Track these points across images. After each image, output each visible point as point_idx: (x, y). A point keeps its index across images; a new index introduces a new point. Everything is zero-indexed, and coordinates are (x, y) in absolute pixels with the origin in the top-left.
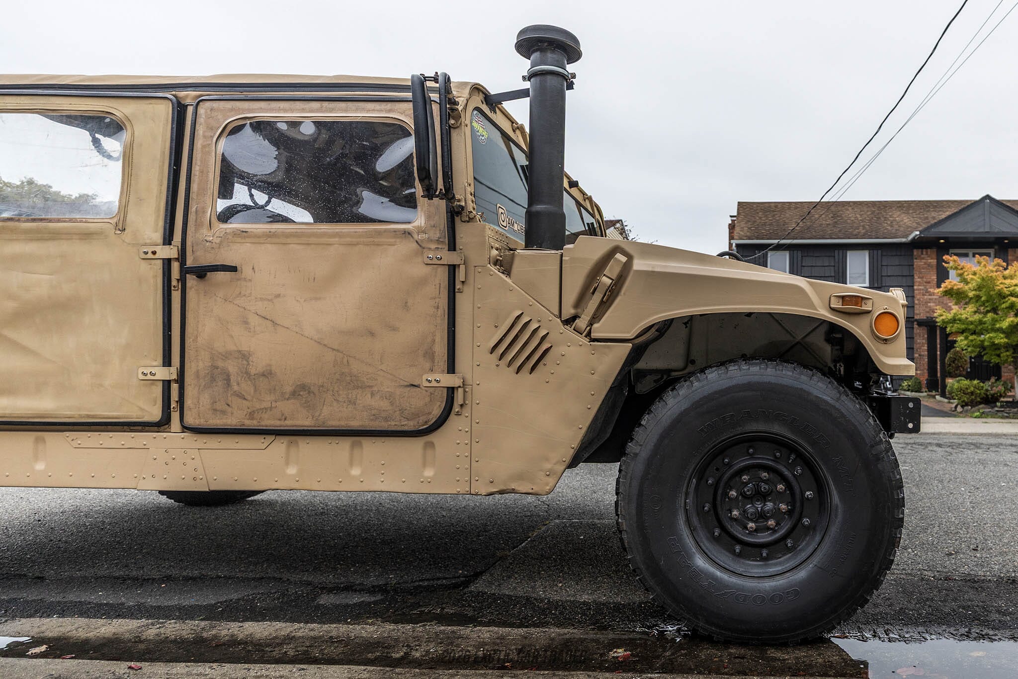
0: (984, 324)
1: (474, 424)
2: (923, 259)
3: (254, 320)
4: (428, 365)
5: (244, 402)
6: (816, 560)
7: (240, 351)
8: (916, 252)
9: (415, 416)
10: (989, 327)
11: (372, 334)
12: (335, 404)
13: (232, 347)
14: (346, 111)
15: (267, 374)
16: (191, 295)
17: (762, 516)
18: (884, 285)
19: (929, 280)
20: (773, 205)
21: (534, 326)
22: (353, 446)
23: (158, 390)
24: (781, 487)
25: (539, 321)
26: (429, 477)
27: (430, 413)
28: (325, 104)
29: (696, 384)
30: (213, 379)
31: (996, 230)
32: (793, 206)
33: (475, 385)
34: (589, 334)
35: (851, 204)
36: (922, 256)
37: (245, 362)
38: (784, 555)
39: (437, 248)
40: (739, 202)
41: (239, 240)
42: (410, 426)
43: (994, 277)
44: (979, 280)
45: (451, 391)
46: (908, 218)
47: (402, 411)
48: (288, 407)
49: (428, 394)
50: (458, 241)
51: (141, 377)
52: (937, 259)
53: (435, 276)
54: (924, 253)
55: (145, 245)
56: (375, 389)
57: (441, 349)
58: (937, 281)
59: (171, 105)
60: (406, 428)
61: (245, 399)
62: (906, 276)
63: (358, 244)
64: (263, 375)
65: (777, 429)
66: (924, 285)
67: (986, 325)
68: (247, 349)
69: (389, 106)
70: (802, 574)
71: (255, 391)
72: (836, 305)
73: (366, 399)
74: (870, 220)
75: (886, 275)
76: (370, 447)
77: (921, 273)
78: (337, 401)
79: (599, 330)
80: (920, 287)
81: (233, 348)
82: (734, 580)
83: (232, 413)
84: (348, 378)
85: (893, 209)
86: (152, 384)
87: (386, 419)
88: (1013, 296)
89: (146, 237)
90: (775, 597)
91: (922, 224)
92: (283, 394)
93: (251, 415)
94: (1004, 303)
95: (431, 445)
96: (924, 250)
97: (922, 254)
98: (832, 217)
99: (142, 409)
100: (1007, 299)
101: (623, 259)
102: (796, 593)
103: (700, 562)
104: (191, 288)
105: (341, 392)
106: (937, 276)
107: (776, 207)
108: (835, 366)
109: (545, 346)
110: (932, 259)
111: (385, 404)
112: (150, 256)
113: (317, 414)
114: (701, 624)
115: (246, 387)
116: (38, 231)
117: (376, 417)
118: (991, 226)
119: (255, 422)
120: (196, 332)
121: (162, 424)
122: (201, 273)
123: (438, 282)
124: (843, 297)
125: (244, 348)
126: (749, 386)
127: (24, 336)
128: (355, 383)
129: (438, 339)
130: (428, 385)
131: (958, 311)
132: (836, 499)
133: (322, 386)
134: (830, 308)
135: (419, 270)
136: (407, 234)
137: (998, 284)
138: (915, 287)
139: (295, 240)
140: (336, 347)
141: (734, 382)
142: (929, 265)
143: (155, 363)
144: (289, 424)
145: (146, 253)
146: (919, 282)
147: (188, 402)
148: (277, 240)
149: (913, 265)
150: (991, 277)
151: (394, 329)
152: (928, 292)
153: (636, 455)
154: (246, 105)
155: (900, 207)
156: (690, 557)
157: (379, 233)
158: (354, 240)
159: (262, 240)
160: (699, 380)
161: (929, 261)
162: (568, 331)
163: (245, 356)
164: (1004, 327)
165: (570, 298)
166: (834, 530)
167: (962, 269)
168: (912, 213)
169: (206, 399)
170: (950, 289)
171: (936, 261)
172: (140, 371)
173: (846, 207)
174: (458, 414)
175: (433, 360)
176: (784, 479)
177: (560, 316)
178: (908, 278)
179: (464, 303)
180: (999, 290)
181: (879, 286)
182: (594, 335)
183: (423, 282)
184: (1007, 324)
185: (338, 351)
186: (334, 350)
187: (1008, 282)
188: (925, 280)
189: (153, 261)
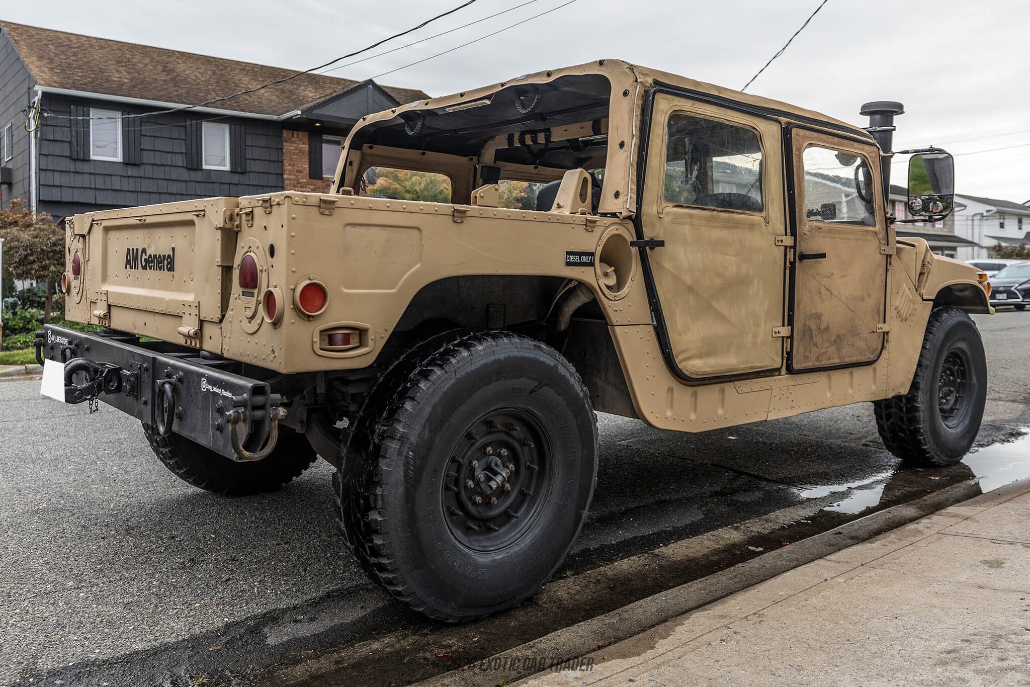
1: (889, 354)
2: (294, 142)
3: (823, 292)
4: (878, 318)
5: (817, 349)
7: (817, 314)
8: (286, 134)
9: (873, 352)
11: (863, 299)
15: (828, 328)
16: (797, 272)
17: (946, 395)
18: (249, 170)
19: (300, 169)
22: (850, 374)
23: (780, 344)
24: (951, 378)
25: (909, 289)
27: (877, 349)
30: (804, 334)
33: (891, 332)
34: (923, 298)
36: (293, 139)
37: (819, 321)
39: (883, 243)
42: (871, 358)
45: (884, 334)
47: (869, 349)
48: (832, 351)
49: (878, 337)
51: (774, 335)
52: (309, 145)
53: (882, 261)
54: (295, 136)
55: (778, 235)
56: (861, 335)
57: (882, 307)
58: (310, 171)
59: (780, 127)
62: (274, 161)
63: (860, 239)
66: (295, 175)
68: (820, 311)
71: (822, 340)
73: (858, 342)
75: (250, 157)
76: (856, 373)
77: (292, 160)
78: (848, 345)
79: (925, 293)
80: (291, 177)
81: (814, 311)
84: (853, 329)
86: (777, 340)
87: (864, 355)
89: (778, 228)
92: (831, 342)
95: (876, 369)
96: (295, 132)
97: (293, 136)
99: (773, 360)
104: (797, 267)
105: (850, 338)
106: (309, 166)
110: (303, 144)
111: (864, 346)
112: (779, 243)
113: (841, 354)
115: (819, 339)
120: (799, 301)
121: (779, 370)
122: (803, 257)
123: (883, 266)
126: (960, 324)
128: (856, 332)
129: (882, 301)
130: (877, 331)
133: (845, 335)
135: (878, 258)
136: (875, 233)
138: (285, 176)
142: (301, 151)
143: (779, 325)
144: (831, 362)
146: (290, 171)
147: (794, 351)
149: (282, 149)
151: (869, 295)
152: (299, 183)
154: (810, 134)
157: (867, 232)
158: (858, 236)
161: (300, 146)
162: (918, 296)
163: (819, 317)
166: (974, 397)
169: (801, 348)
171: (308, 146)
172: (773, 331)
174: (885, 349)
175: (880, 314)
176: (952, 373)
177: (915, 287)
178: (276, 163)
181: (243, 171)
183: (879, 265)
186: (851, 310)
188: (296, 168)
189: (780, 248)
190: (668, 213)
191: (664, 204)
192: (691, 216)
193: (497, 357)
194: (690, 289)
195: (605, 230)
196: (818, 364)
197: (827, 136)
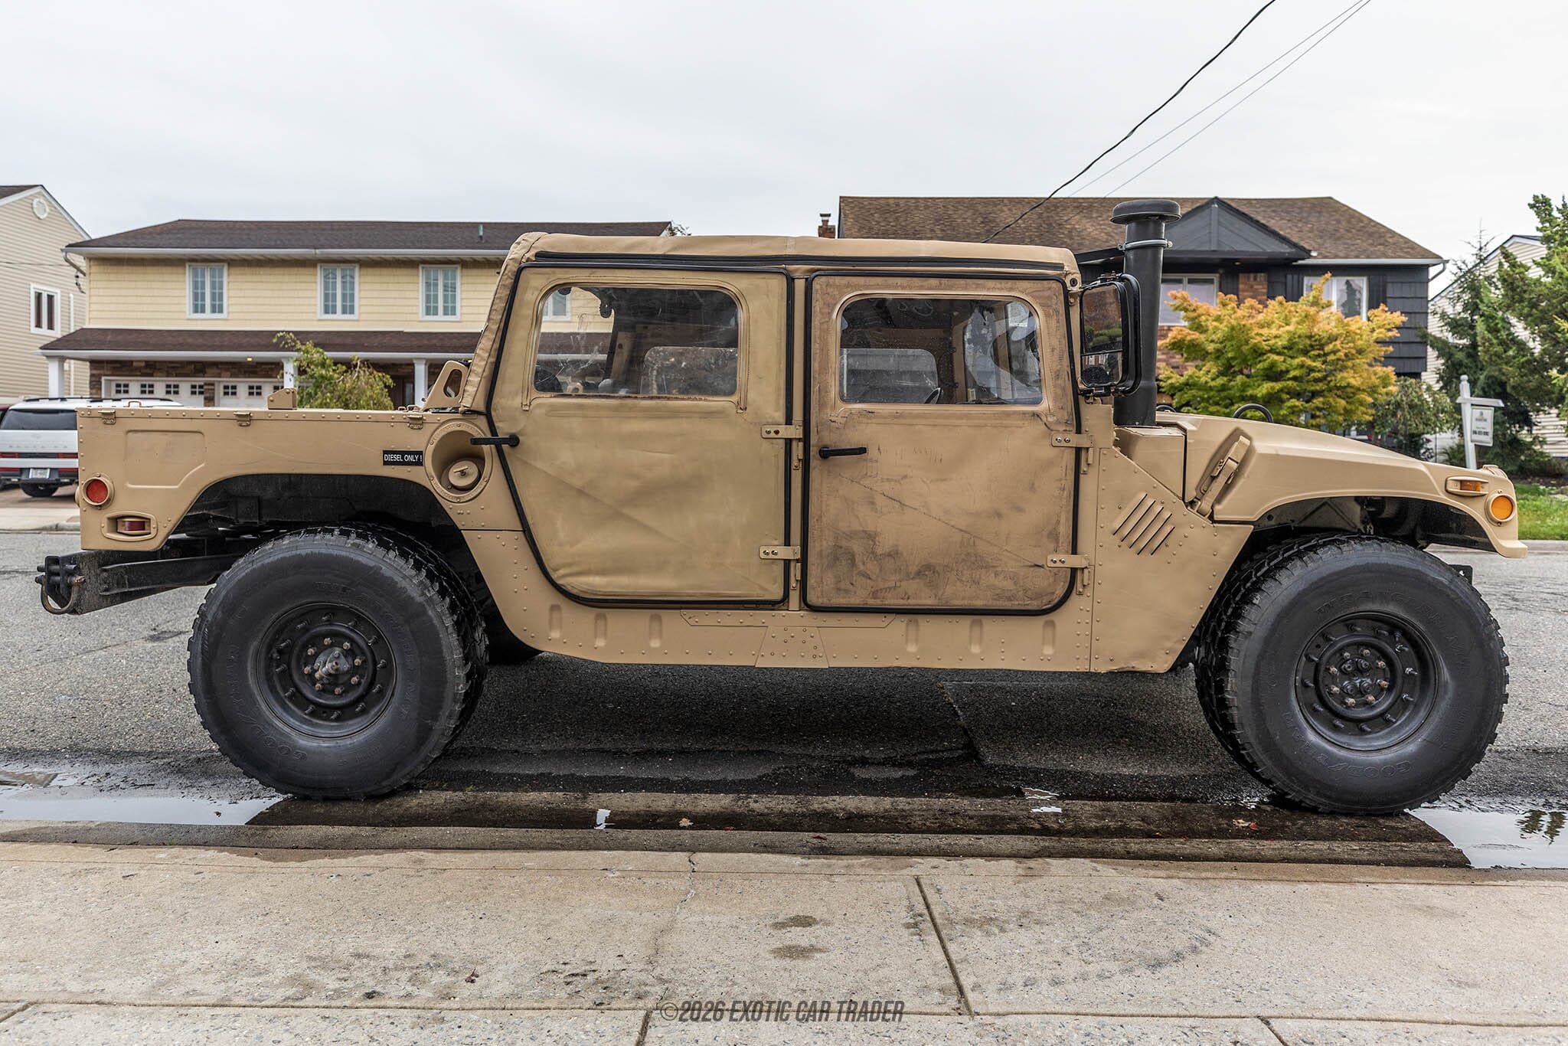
0: (1230, 389)
1: (1095, 603)
3: (880, 501)
4: (1052, 546)
5: (869, 581)
6: (1424, 734)
7: (865, 532)
9: (1038, 596)
10: (1237, 394)
11: (999, 515)
12: (958, 583)
13: (856, 527)
14: (966, 289)
15: (894, 554)
16: (815, 475)
17: (1360, 692)
20: (892, 202)
21: (1158, 508)
22: (973, 623)
23: (779, 569)
24: (1381, 664)
25: (1162, 503)
26: (1049, 656)
27: (1053, 593)
28: (945, 281)
29: (1311, 565)
30: (836, 559)
31: (1227, 249)
32: (922, 204)
33: (1097, 566)
34: (1211, 517)
35: (1005, 201)
37: (871, 542)
38: (1382, 729)
39: (1065, 431)
40: (841, 197)
41: (865, 420)
42: (1034, 605)
43: (1248, 326)
44: (1226, 329)
45: (1074, 571)
46: (1092, 226)
47: (1025, 590)
48: (912, 586)
49: (1053, 574)
50: (1084, 423)
51: (763, 556)
53: (1062, 458)
55: (768, 424)
56: (999, 569)
57: (1065, 530)
59: (785, 279)
60: (1029, 608)
61: (870, 578)
63: (986, 425)
64: (890, 555)
65: (1391, 608)
67: (1232, 392)
68: (873, 529)
69: (1010, 283)
70: (1411, 748)
71: (880, 570)
72: (1454, 488)
73: (989, 579)
74: (1038, 228)
76: (991, 625)
78: (961, 581)
79: (1222, 511)
81: (859, 528)
82: (1343, 753)
83: (855, 592)
84: (973, 559)
85: (1069, 210)
86: (773, 563)
87: (1009, 599)
88: (1273, 353)
89: (767, 416)
90: (1389, 769)
91: (1113, 235)
92: (908, 574)
93: (874, 595)
94: (1260, 362)
95: (1052, 624)
98: (982, 222)
99: (762, 588)
100: (1265, 357)
101: (1247, 442)
102: (1407, 766)
103: (1311, 737)
104: (815, 468)
105: (965, 572)
107: (897, 205)
108: (1365, 528)
109: (1168, 529)
111: (1008, 585)
112: (773, 435)
113: (940, 593)
114: (1310, 796)
115: (872, 567)
116: (657, 409)
117: (999, 597)
118: (1219, 243)
119: (878, 602)
120: (819, 513)
121: (782, 603)
122: (826, 454)
123: (1064, 464)
124: (1461, 482)
125: (871, 528)
126: (1367, 568)
127: (643, 515)
128: (981, 563)
129: (1063, 520)
130: (1053, 565)
131: (1194, 373)
132: (1446, 674)
133: (947, 566)
134: (1447, 491)
135: (1047, 452)
136: (1036, 415)
137: (1253, 334)
139: (924, 422)
140: (964, 529)
141: (1351, 564)
143: (776, 543)
144: (912, 603)
145: (769, 432)
147: (812, 581)
148: (904, 421)
150: (1244, 326)
151: (1020, 510)
153: (1250, 633)
154: (861, 280)
155: (1077, 207)
156: (1302, 732)
157: (1008, 414)
158: (981, 421)
159: (888, 421)
160: (1313, 561)
162: (1192, 514)
163: (871, 536)
164: (1259, 395)
165: (1194, 479)
166: (1444, 705)
167: (1194, 310)
168: (1097, 218)
169: (829, 579)
170: (1180, 341)
172: (762, 550)
173: (999, 207)
174: (1080, 594)
175: (1057, 540)
176: (1385, 656)
177: (1183, 499)
179: (1088, 484)
180: (1255, 344)
182: (1216, 517)
183: (1051, 463)
184: (1264, 391)
185: (966, 532)
186: (962, 531)
187: (1265, 331)
189: (774, 441)
190: (539, 406)
191: (535, 394)
192: (580, 407)
193: (298, 552)
194: (581, 492)
195: (440, 426)
196: (872, 602)
197: (883, 278)
